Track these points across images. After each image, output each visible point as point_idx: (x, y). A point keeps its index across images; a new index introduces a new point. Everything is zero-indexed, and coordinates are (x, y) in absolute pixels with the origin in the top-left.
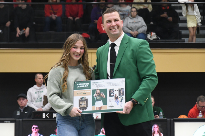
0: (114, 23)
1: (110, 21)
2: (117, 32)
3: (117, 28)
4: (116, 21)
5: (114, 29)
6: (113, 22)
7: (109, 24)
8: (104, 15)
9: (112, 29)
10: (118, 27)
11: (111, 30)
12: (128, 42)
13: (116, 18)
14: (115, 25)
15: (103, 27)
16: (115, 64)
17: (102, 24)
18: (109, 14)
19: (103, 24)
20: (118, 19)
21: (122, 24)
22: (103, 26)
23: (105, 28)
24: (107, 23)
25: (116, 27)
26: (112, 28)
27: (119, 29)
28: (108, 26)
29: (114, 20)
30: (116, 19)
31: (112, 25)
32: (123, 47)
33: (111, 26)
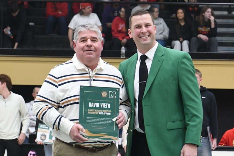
0: (144, 29)
1: (139, 26)
2: (149, 40)
3: (149, 36)
4: (148, 26)
5: (145, 36)
6: (144, 27)
7: (138, 30)
8: (132, 17)
9: (142, 37)
10: (150, 34)
11: (140, 37)
12: (164, 54)
13: (148, 22)
14: (147, 31)
15: (130, 34)
16: (146, 83)
17: (129, 30)
18: (138, 17)
19: (131, 30)
20: (150, 24)
21: (155, 30)
22: (129, 32)
23: (132, 35)
24: (136, 29)
25: (147, 34)
26: (141, 35)
27: (151, 37)
28: (137, 32)
29: (145, 24)
30: (147, 24)
31: (142, 32)
32: (158, 60)
33: (140, 32)
